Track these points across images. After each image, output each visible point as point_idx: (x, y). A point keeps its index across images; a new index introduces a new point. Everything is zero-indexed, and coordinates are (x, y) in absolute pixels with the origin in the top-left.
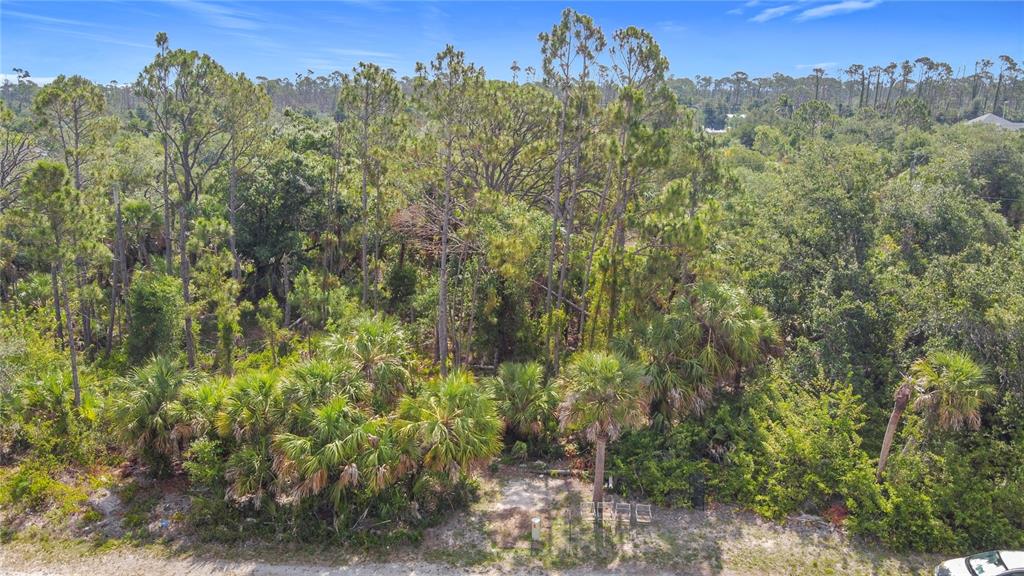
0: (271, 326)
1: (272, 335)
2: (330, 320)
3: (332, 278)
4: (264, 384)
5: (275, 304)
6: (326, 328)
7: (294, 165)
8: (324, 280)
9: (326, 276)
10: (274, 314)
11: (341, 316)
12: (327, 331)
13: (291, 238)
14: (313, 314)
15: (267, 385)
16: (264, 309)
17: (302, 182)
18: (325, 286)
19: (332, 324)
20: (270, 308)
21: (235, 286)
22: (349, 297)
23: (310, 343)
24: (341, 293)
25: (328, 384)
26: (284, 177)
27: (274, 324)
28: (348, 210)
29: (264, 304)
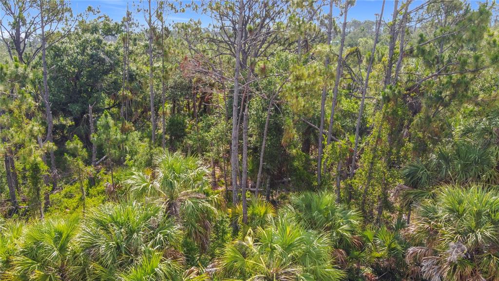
0: (78, 164)
1: (80, 171)
2: (128, 157)
3: (128, 125)
4: (61, 234)
5: (80, 145)
6: (125, 163)
7: (96, 44)
8: (122, 126)
9: (124, 124)
10: (80, 153)
11: (136, 153)
12: (127, 165)
13: (97, 98)
14: (114, 152)
15: (64, 236)
16: (71, 149)
17: (102, 55)
18: (124, 131)
19: (130, 160)
20: (76, 148)
21: (36, 128)
22: (141, 139)
23: (113, 177)
24: (135, 136)
25: (135, 236)
26: (90, 52)
27: (80, 163)
28: (137, 77)
29: (70, 145)
